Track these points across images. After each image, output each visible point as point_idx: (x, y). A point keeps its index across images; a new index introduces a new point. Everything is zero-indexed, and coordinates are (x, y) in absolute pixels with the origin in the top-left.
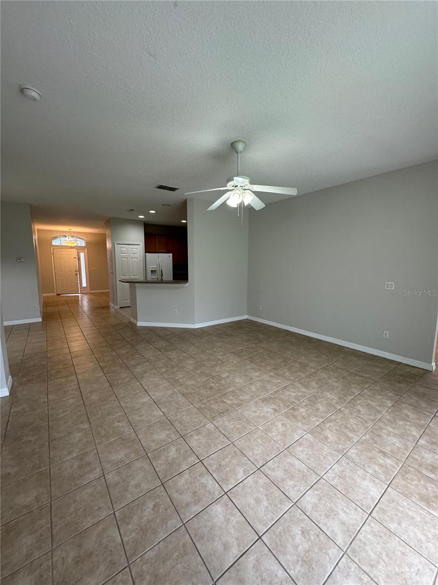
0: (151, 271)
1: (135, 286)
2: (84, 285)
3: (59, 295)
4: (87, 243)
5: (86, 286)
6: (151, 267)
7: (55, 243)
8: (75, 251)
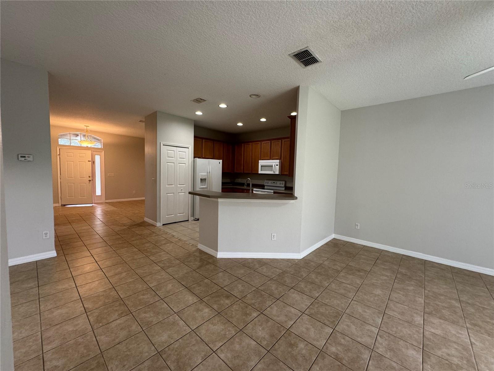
0: (201, 179)
1: (218, 202)
2: (98, 192)
3: (65, 205)
4: (105, 145)
5: (100, 194)
6: (201, 174)
7: (62, 142)
8: (89, 153)
